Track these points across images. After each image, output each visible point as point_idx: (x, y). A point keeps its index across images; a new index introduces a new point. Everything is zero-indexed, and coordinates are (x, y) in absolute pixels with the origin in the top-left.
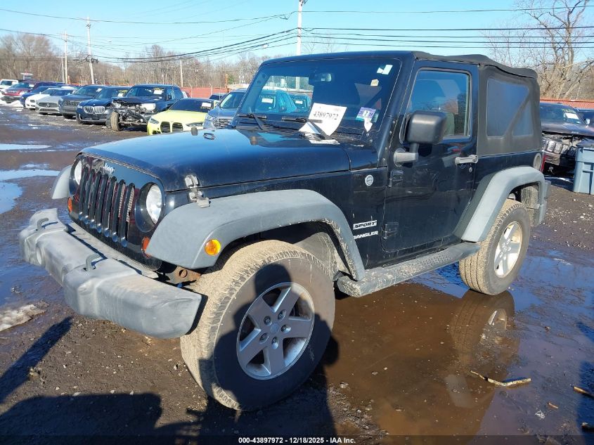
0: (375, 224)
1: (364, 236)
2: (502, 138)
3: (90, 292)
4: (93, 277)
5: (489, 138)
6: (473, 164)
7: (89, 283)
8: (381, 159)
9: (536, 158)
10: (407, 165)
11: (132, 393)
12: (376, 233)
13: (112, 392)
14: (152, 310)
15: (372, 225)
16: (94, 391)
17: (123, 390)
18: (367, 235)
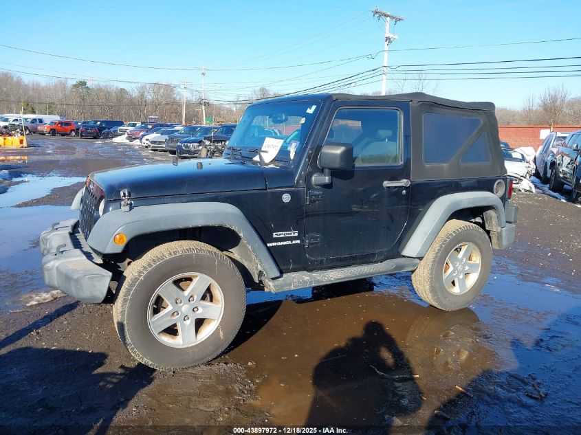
0: (296, 234)
1: (285, 243)
2: (445, 165)
3: (51, 269)
4: (55, 259)
5: (427, 165)
6: (406, 188)
7: (52, 263)
8: (298, 181)
9: (496, 183)
10: (325, 186)
11: (90, 352)
12: (298, 242)
13: (78, 349)
14: (77, 281)
15: (292, 235)
16: (67, 348)
17: (86, 349)
18: (289, 243)
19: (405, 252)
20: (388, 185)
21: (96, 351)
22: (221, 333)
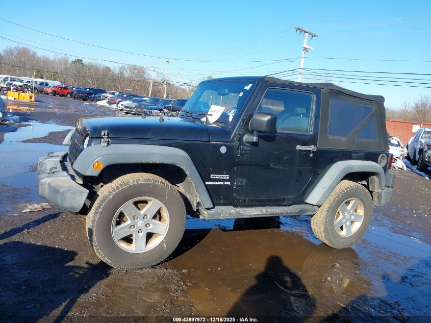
0: (228, 178)
1: (219, 183)
2: (344, 139)
3: (44, 184)
4: (48, 177)
5: (331, 137)
6: (313, 152)
7: (45, 179)
8: (233, 138)
9: (381, 156)
10: (253, 144)
11: (66, 249)
12: (229, 183)
13: (57, 247)
14: (63, 194)
15: (225, 178)
17: (62, 247)
18: (222, 183)
19: (308, 201)
20: (300, 149)
21: (70, 249)
22: (165, 246)
